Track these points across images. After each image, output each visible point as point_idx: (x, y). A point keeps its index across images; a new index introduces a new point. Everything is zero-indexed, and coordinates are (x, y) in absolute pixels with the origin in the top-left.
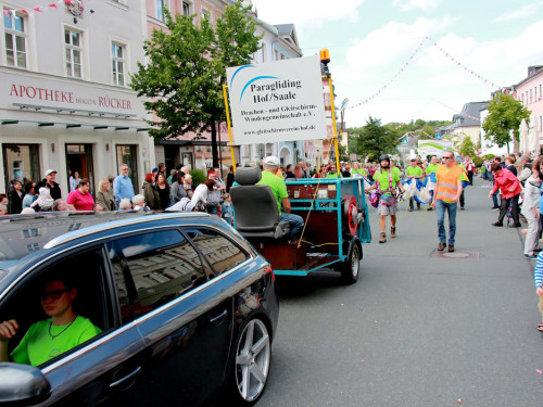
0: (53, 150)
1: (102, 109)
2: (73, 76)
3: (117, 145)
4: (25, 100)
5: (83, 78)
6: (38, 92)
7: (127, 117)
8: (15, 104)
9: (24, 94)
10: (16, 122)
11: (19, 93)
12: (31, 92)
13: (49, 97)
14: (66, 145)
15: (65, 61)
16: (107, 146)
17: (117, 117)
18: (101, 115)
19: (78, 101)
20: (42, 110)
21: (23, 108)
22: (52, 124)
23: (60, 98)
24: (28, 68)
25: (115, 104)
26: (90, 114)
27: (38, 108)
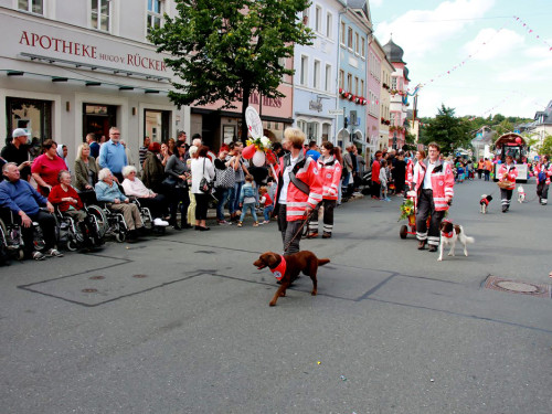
0: (68, 109)
1: (131, 68)
2: (99, 28)
3: (145, 110)
4: (37, 50)
5: (110, 32)
6: (53, 42)
7: (160, 80)
8: (23, 54)
9: (37, 43)
10: (21, 74)
11: (31, 42)
12: (45, 42)
13: (67, 50)
14: (85, 105)
15: (90, 11)
16: (134, 109)
17: (148, 78)
18: (129, 75)
19: (103, 57)
20: (56, 63)
21: (34, 59)
22: (66, 80)
23: (80, 51)
24: (45, 15)
25: (146, 63)
26: (116, 73)
27: (52, 61)
